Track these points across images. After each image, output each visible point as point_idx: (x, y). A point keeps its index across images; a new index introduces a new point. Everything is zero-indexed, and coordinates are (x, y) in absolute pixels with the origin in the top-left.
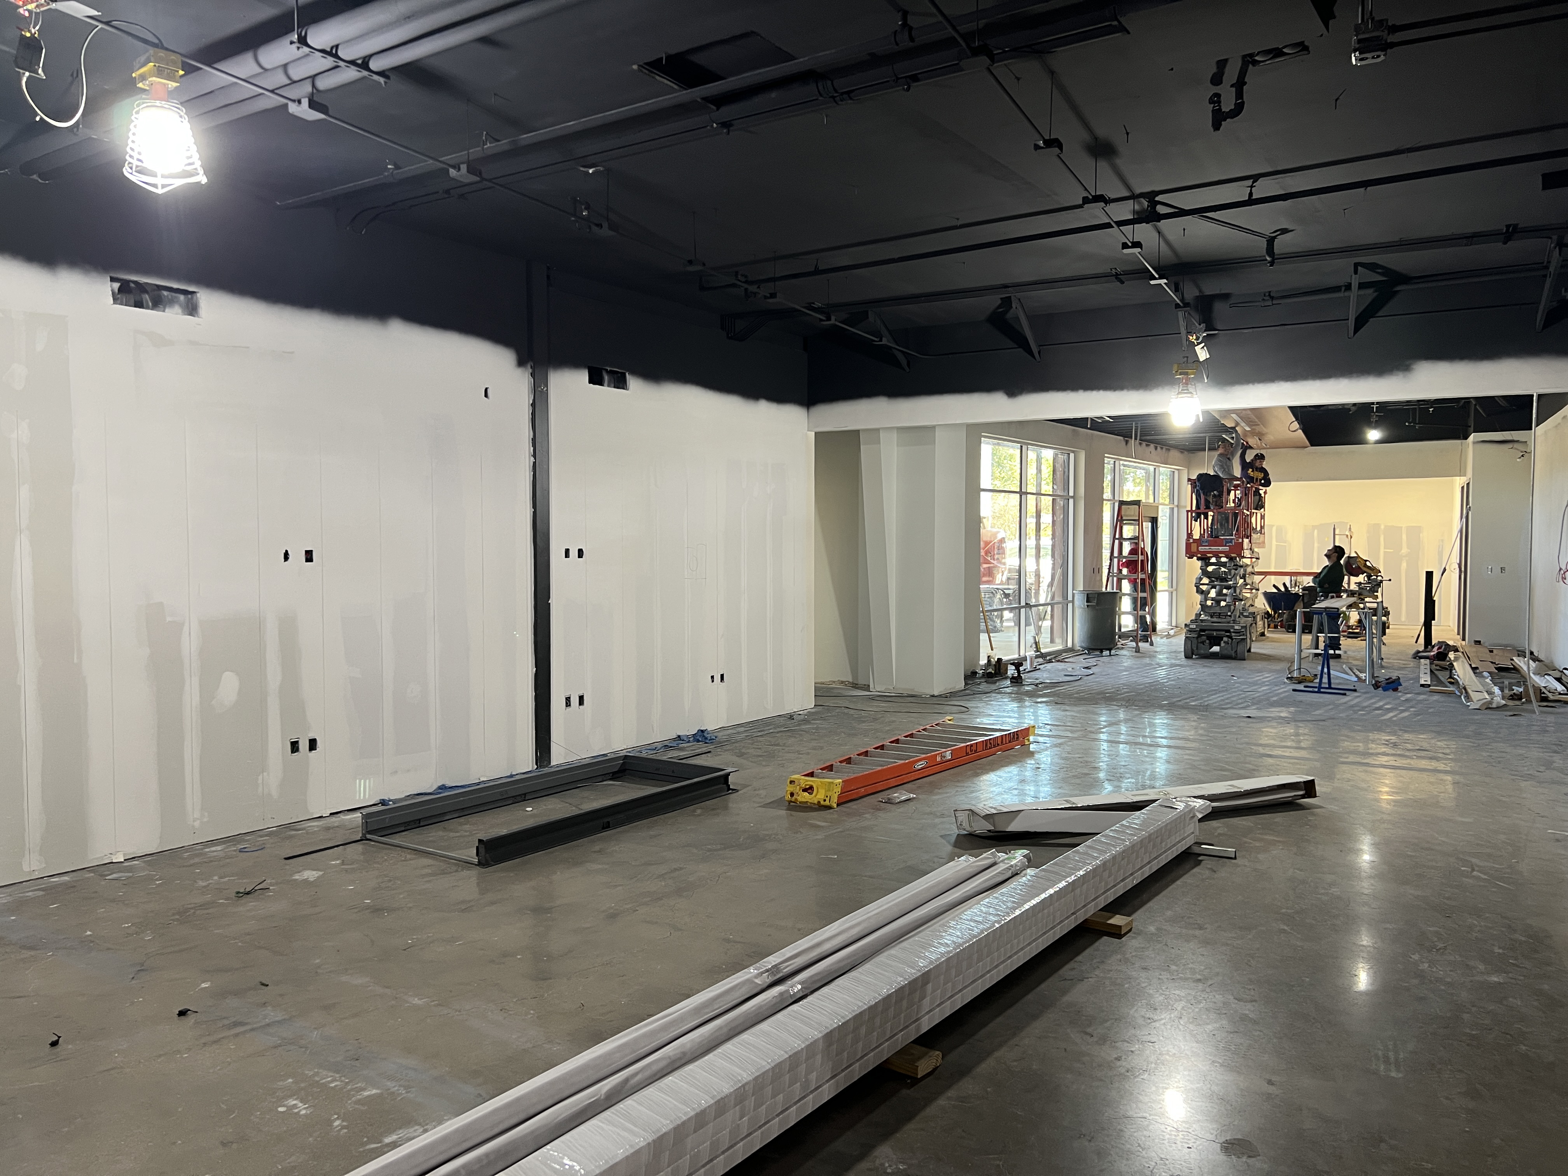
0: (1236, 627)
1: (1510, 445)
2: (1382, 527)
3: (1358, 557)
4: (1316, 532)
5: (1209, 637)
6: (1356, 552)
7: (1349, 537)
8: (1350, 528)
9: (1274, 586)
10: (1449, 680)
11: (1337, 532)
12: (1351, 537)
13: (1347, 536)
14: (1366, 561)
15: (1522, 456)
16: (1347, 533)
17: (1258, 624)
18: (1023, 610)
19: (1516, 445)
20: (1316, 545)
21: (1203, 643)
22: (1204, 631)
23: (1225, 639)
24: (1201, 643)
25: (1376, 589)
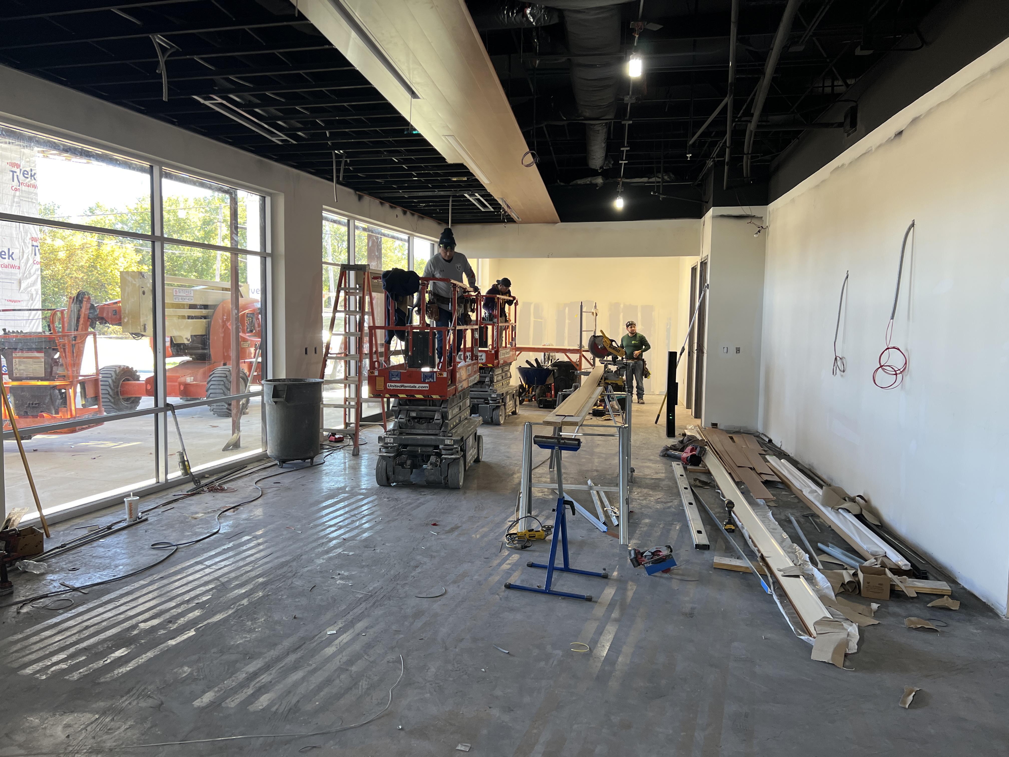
0: (448, 442)
1: (749, 220)
2: (622, 306)
3: (604, 336)
4: (567, 309)
5: (413, 456)
6: (601, 331)
7: (595, 315)
8: (595, 306)
9: (527, 362)
10: (728, 526)
11: (584, 310)
12: (596, 315)
13: (593, 313)
14: (612, 341)
15: (759, 232)
16: (593, 310)
17: (507, 407)
18: (161, 415)
19: (754, 221)
20: (567, 321)
21: (402, 465)
22: (405, 446)
23: (433, 459)
24: (399, 464)
25: (621, 373)
